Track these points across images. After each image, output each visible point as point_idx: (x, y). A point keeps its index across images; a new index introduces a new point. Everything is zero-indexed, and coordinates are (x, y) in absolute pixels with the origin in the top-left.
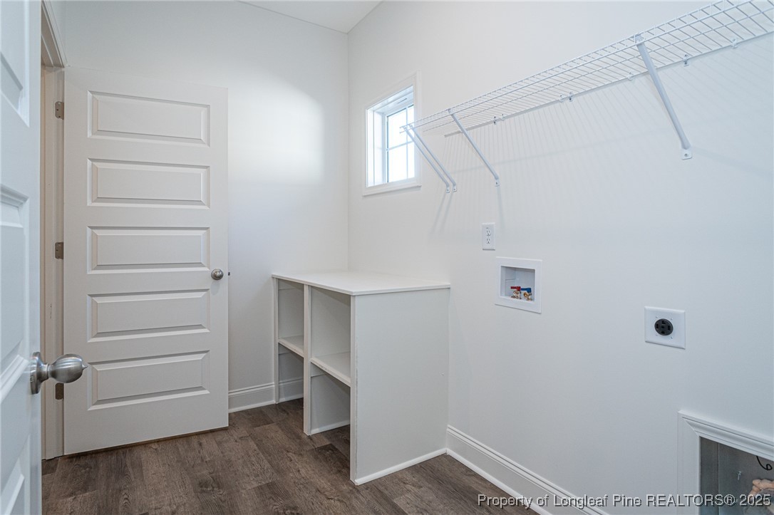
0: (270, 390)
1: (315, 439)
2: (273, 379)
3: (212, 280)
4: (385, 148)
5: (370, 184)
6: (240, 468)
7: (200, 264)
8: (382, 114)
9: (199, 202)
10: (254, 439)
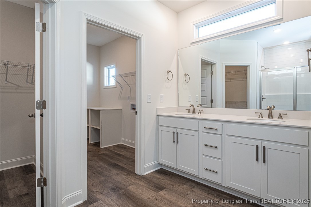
1: (92, 144)
4: (109, 77)
5: (105, 86)
8: (109, 69)
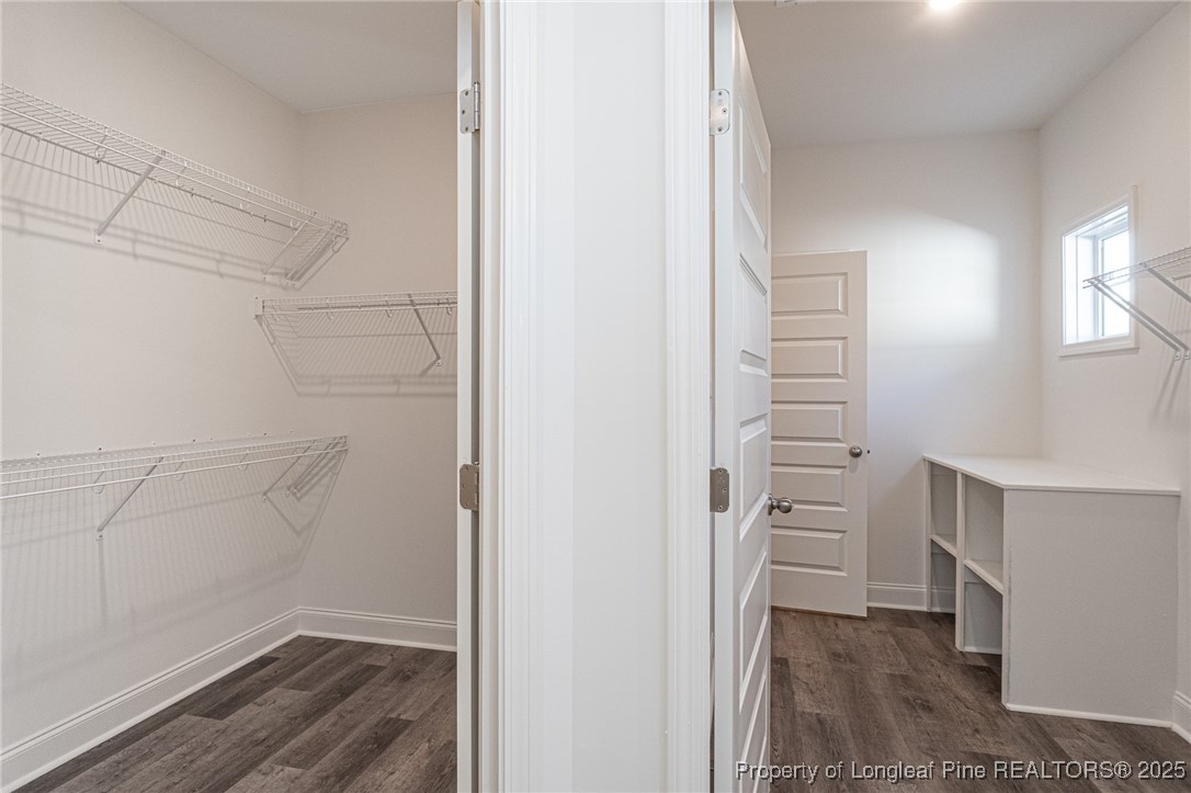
0: (921, 594)
1: (969, 656)
2: (924, 580)
3: (849, 457)
5: (1069, 340)
6: (874, 655)
7: (837, 440)
8: (1094, 238)
9: (836, 375)
10: (894, 636)
